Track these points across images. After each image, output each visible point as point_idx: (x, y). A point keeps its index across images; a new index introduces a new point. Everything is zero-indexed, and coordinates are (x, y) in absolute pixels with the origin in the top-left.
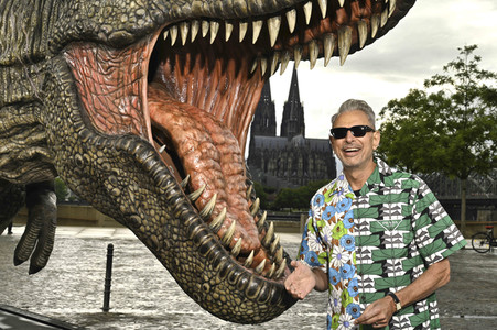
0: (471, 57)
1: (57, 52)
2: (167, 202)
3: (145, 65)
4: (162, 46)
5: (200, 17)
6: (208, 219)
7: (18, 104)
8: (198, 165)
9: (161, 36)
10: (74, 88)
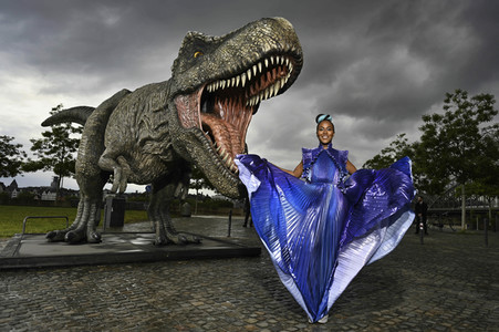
0: (403, 139)
1: (172, 100)
2: (206, 151)
3: (199, 99)
4: (205, 91)
5: (219, 79)
6: (222, 158)
7: (162, 125)
8: (220, 138)
9: (205, 88)
10: (176, 112)
